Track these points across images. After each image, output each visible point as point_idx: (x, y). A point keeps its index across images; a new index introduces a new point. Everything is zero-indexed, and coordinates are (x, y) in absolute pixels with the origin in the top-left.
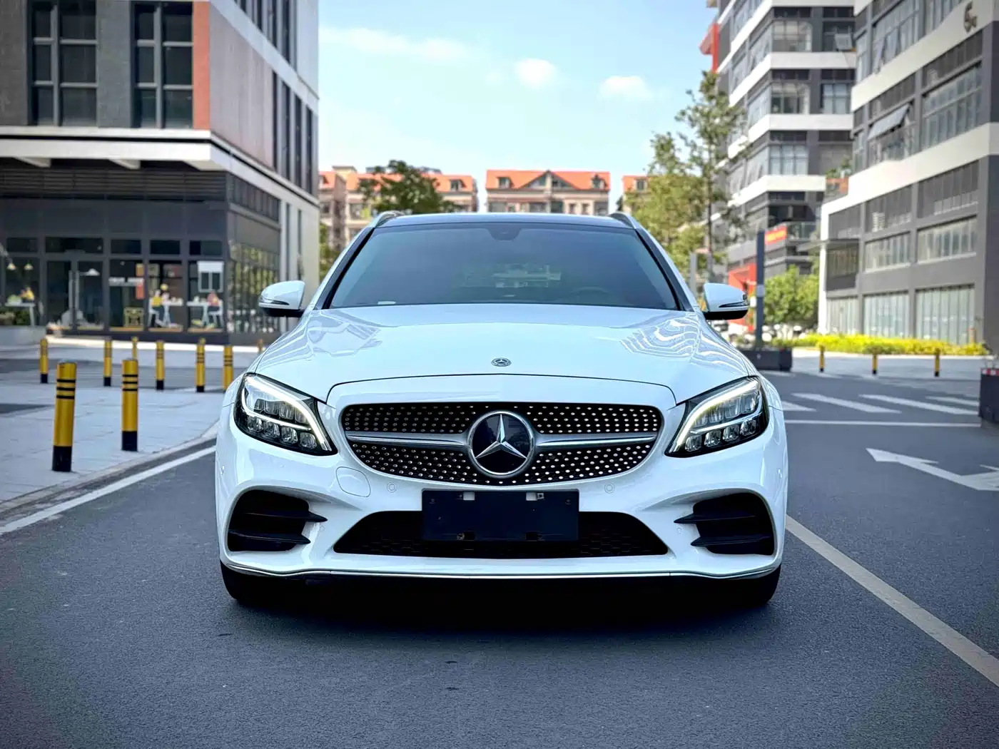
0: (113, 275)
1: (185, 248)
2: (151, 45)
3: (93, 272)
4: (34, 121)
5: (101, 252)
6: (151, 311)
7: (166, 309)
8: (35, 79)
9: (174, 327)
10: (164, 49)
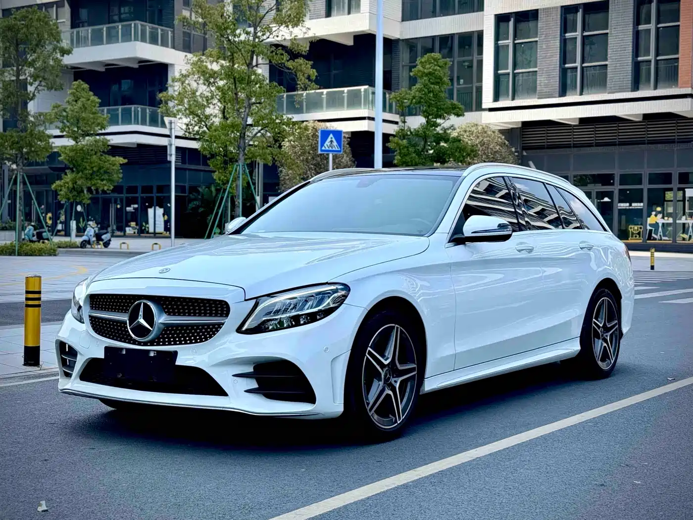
0: (621, 201)
1: (675, 178)
2: (649, 28)
3: (606, 199)
4: (563, 93)
5: (613, 184)
6: (649, 228)
7: (660, 225)
8: (565, 63)
9: (666, 240)
10: (657, 29)
